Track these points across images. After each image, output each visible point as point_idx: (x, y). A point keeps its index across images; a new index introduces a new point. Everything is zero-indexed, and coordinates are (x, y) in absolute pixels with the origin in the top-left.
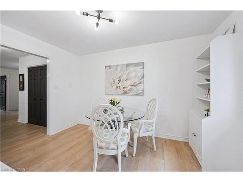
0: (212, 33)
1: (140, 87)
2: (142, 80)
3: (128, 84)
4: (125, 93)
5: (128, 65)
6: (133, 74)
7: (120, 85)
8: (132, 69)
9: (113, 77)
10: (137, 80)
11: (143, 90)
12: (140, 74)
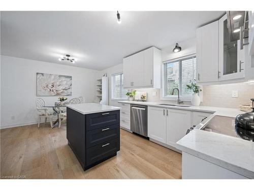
1: (69, 91)
2: (71, 87)
3: (61, 88)
4: (58, 94)
5: (60, 76)
6: (65, 82)
7: (54, 88)
8: (64, 79)
9: (46, 82)
10: (67, 87)
11: (71, 93)
12: (69, 83)
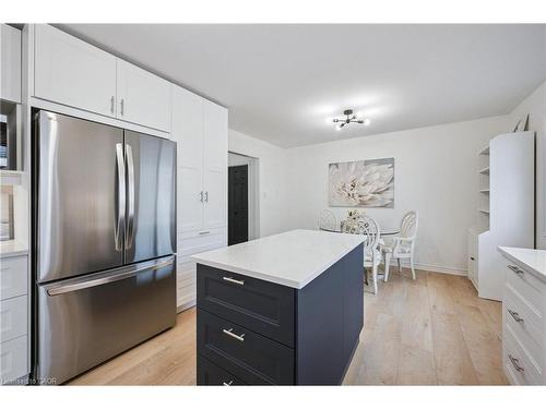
0: (508, 113)
1: (388, 195)
2: (391, 184)
3: (367, 191)
4: (362, 204)
5: (367, 163)
6: (377, 176)
7: (355, 191)
8: (374, 168)
9: (342, 179)
10: (383, 185)
11: (392, 200)
12: (387, 176)
